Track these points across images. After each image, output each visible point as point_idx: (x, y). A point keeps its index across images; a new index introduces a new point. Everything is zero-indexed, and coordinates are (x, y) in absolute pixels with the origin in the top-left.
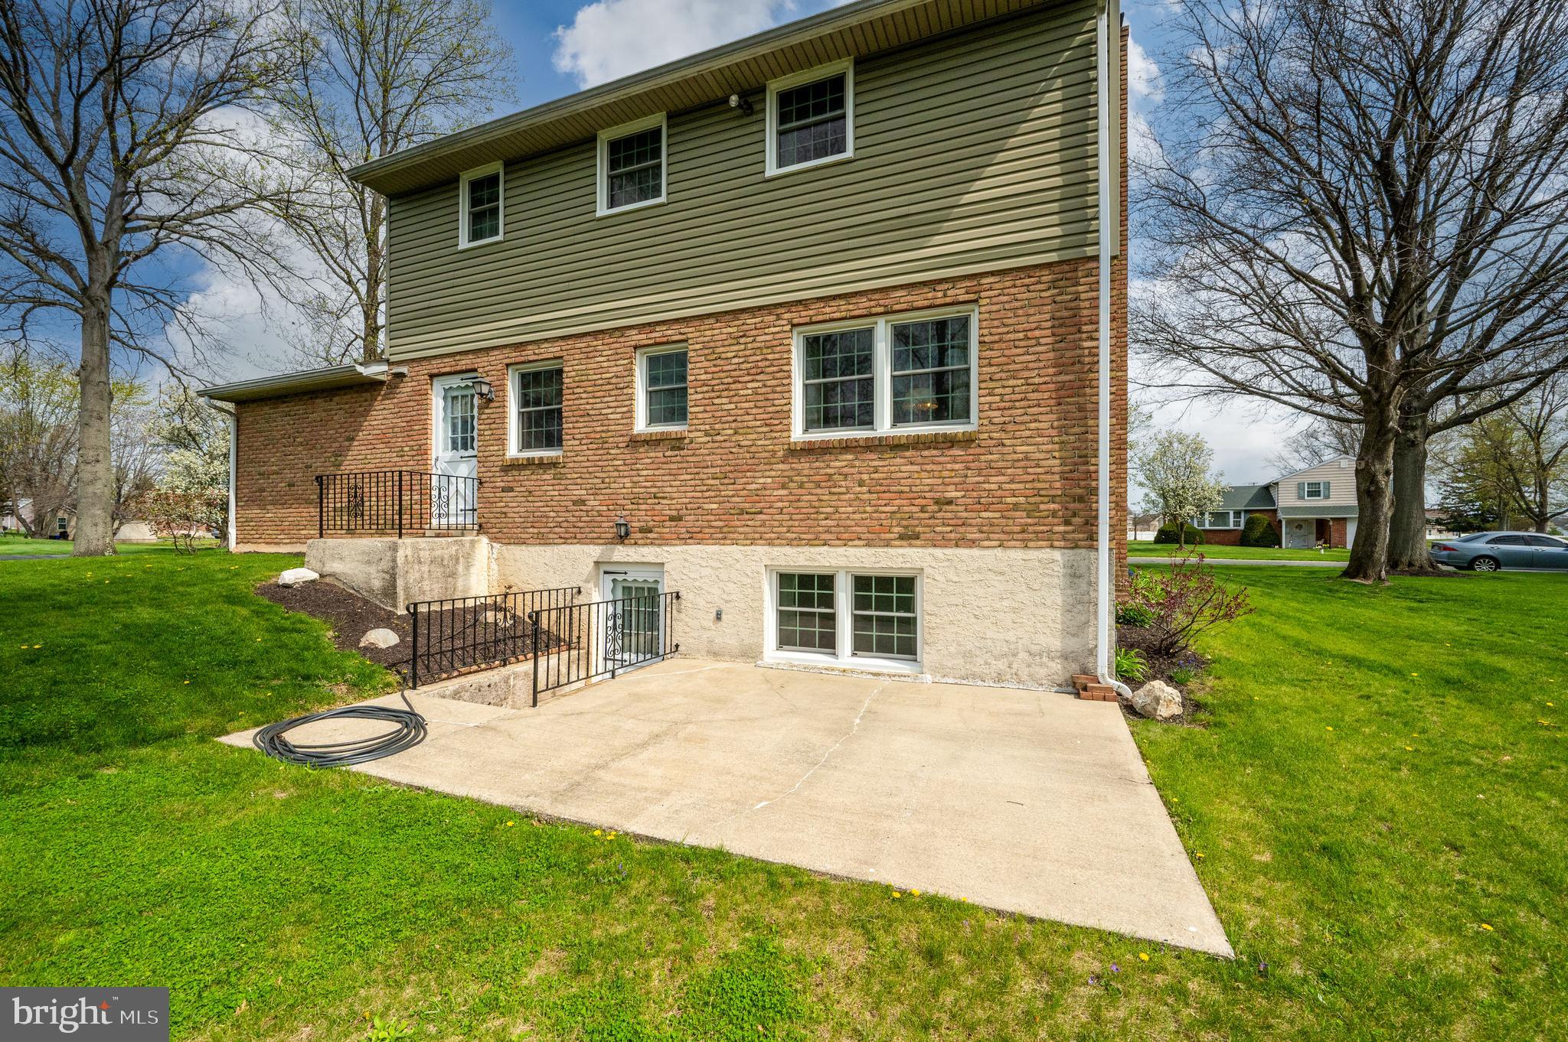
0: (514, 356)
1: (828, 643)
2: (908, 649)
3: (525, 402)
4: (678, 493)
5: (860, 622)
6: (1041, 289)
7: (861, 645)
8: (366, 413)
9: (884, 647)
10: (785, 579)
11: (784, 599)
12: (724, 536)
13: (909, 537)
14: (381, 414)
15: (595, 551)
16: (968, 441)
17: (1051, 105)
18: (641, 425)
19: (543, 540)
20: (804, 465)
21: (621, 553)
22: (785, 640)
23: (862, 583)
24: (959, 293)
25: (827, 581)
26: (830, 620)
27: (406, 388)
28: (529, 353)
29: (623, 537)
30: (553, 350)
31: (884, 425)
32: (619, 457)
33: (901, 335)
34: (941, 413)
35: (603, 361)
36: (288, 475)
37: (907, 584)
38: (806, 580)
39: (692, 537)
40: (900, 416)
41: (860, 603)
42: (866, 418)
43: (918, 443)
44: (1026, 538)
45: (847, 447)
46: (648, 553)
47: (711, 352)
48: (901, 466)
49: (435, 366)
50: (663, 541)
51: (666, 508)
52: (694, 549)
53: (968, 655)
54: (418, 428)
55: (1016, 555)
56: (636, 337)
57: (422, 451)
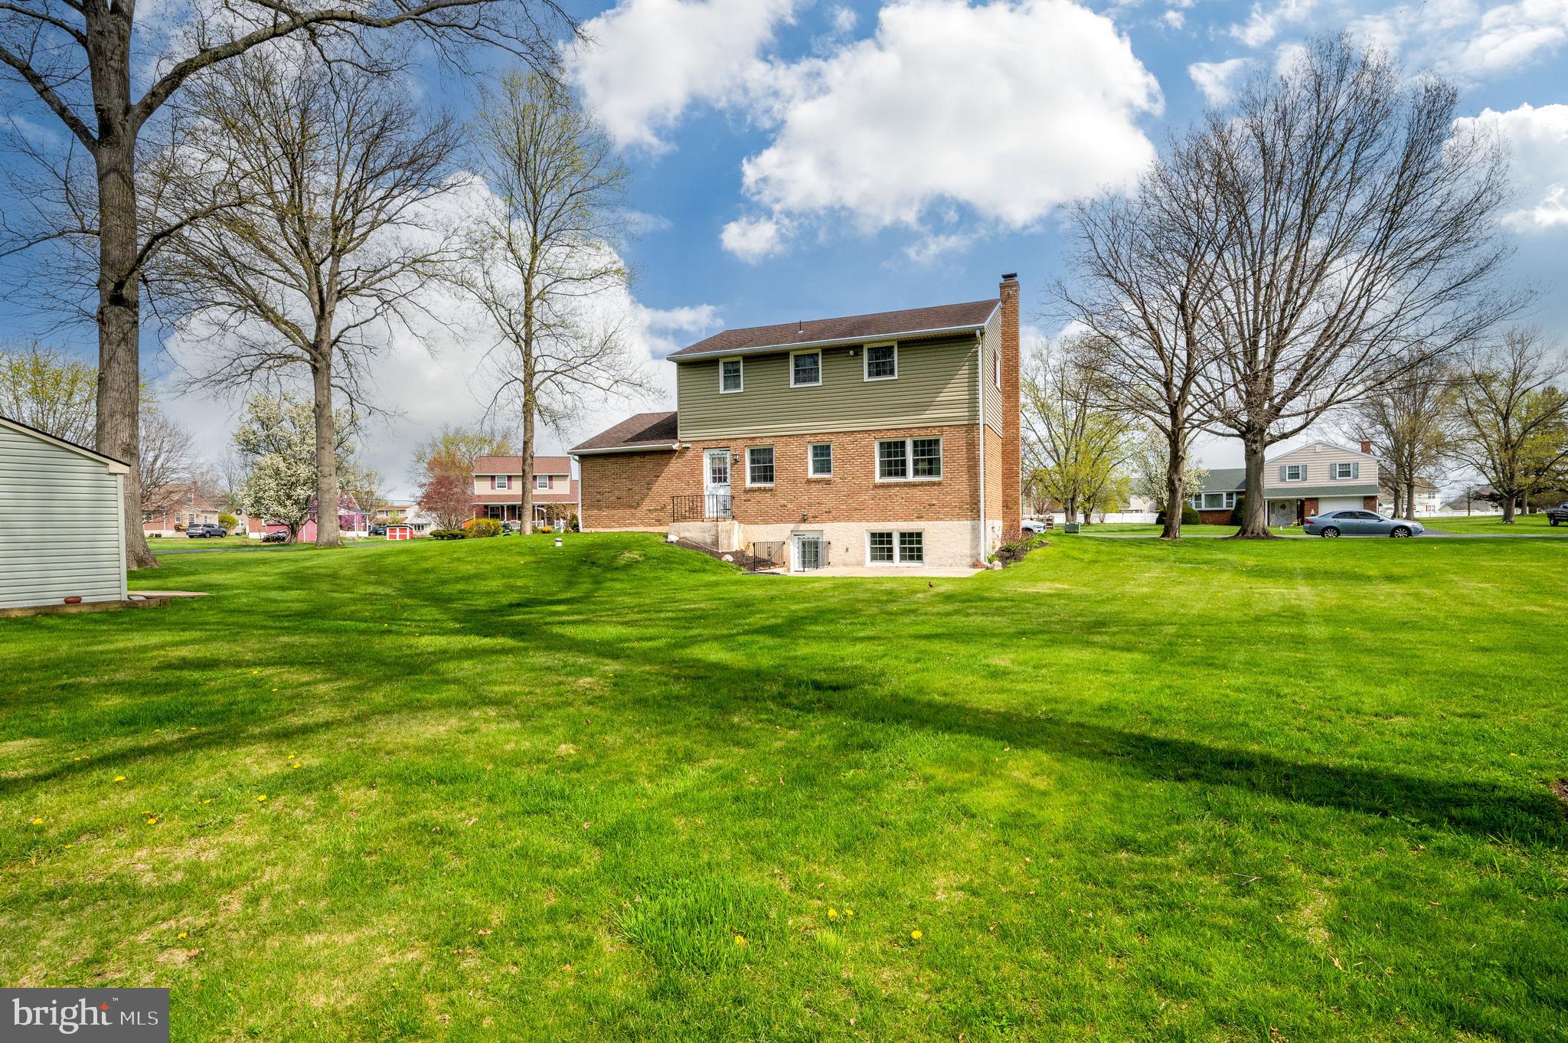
0: (749, 442)
1: (890, 558)
2: (920, 558)
3: (753, 461)
4: (829, 501)
5: (903, 550)
6: (962, 433)
7: (903, 558)
8: (667, 464)
9: (911, 558)
10: (873, 535)
11: (873, 542)
12: (849, 518)
13: (920, 517)
14: (675, 465)
15: (791, 526)
16: (939, 484)
17: (965, 370)
18: (811, 475)
19: (766, 522)
20: (881, 491)
21: (803, 527)
22: (874, 558)
23: (903, 535)
24: (935, 431)
25: (889, 535)
26: (890, 550)
27: (689, 455)
28: (757, 442)
29: (804, 520)
30: (770, 441)
31: (910, 477)
32: (802, 487)
33: (915, 443)
34: (930, 472)
35: (794, 447)
36: (617, 493)
37: (919, 535)
38: (881, 535)
39: (835, 519)
40: (916, 472)
41: (902, 542)
42: (903, 473)
43: (922, 484)
44: (959, 517)
45: (897, 485)
46: (816, 526)
47: (842, 447)
48: (916, 492)
49: (706, 445)
50: (823, 521)
51: (824, 508)
52: (836, 524)
53: (940, 558)
54: (696, 472)
55: (956, 523)
56: (809, 438)
57: (700, 483)
